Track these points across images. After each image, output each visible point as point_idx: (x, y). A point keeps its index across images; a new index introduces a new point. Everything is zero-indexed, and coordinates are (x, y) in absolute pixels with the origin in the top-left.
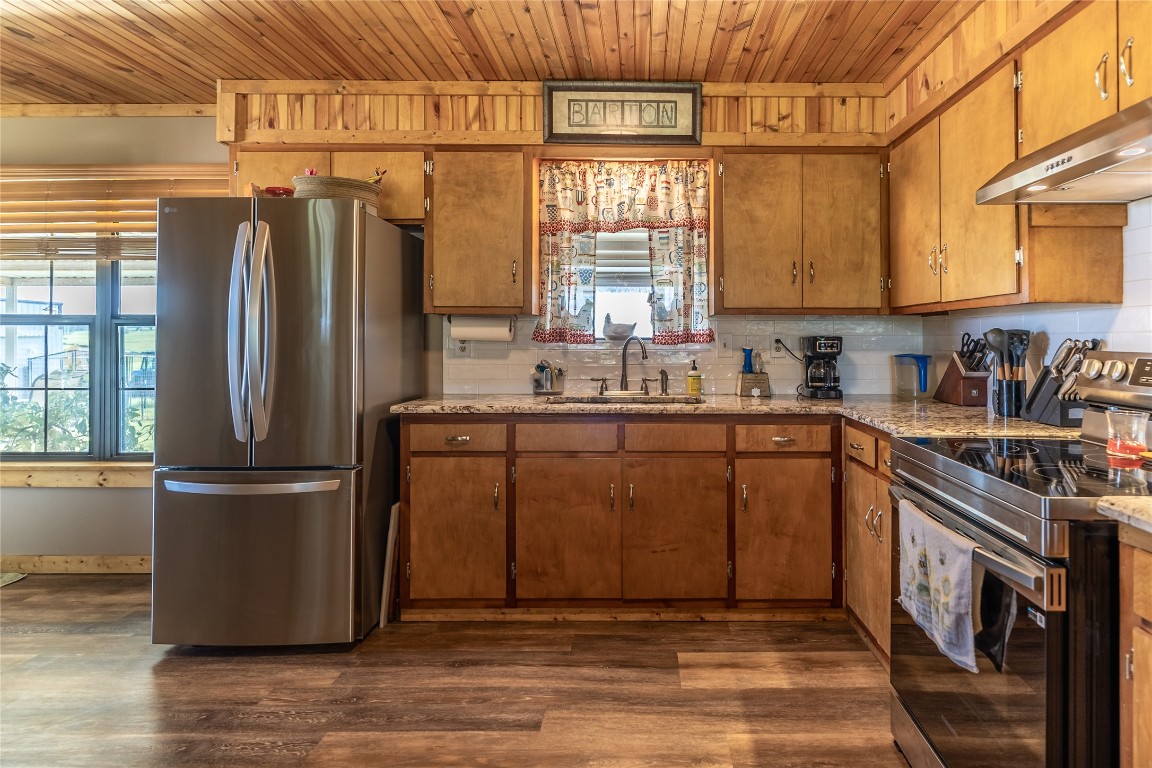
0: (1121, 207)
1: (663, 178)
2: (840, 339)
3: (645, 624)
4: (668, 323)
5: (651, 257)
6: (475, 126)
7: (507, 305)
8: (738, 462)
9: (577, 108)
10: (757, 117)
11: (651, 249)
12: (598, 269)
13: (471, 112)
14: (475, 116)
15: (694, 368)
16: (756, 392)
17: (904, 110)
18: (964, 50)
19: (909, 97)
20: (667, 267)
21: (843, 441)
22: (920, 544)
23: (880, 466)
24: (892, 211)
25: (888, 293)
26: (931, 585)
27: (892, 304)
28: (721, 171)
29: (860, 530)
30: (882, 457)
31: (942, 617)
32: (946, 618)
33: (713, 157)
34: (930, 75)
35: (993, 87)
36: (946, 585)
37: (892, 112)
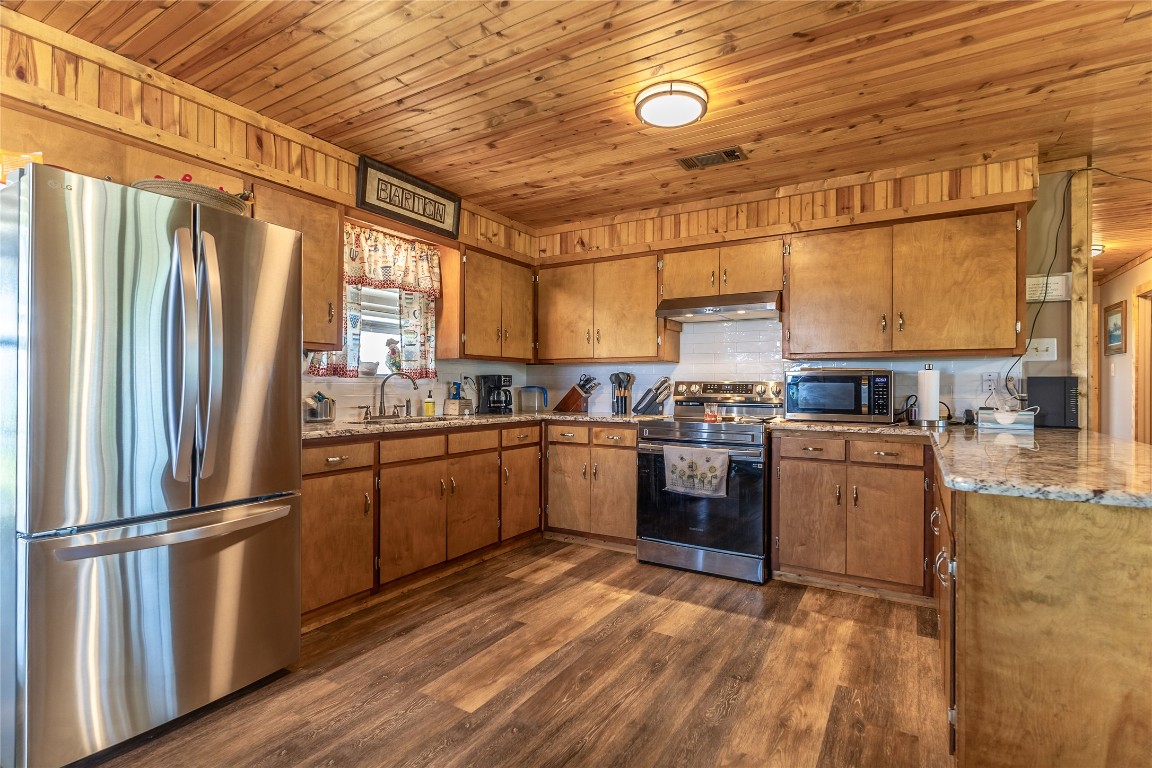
0: (681, 323)
1: (413, 254)
2: (510, 377)
3: (457, 574)
4: (413, 363)
5: (401, 312)
6: (298, 172)
7: (323, 342)
8: (503, 453)
9: (384, 187)
10: (483, 231)
11: (400, 306)
12: (364, 317)
13: (294, 158)
14: (297, 163)
15: (430, 397)
16: (467, 412)
17: (557, 252)
18: (619, 238)
19: (563, 245)
20: (411, 321)
21: (543, 435)
22: (688, 459)
23: (595, 441)
24: (541, 304)
25: (536, 351)
26: (698, 473)
27: (540, 357)
28: (465, 260)
29: (568, 480)
30: (597, 436)
31: (710, 482)
32: (714, 481)
33: (459, 249)
34: (586, 240)
35: (641, 262)
36: (712, 469)
37: (543, 248)
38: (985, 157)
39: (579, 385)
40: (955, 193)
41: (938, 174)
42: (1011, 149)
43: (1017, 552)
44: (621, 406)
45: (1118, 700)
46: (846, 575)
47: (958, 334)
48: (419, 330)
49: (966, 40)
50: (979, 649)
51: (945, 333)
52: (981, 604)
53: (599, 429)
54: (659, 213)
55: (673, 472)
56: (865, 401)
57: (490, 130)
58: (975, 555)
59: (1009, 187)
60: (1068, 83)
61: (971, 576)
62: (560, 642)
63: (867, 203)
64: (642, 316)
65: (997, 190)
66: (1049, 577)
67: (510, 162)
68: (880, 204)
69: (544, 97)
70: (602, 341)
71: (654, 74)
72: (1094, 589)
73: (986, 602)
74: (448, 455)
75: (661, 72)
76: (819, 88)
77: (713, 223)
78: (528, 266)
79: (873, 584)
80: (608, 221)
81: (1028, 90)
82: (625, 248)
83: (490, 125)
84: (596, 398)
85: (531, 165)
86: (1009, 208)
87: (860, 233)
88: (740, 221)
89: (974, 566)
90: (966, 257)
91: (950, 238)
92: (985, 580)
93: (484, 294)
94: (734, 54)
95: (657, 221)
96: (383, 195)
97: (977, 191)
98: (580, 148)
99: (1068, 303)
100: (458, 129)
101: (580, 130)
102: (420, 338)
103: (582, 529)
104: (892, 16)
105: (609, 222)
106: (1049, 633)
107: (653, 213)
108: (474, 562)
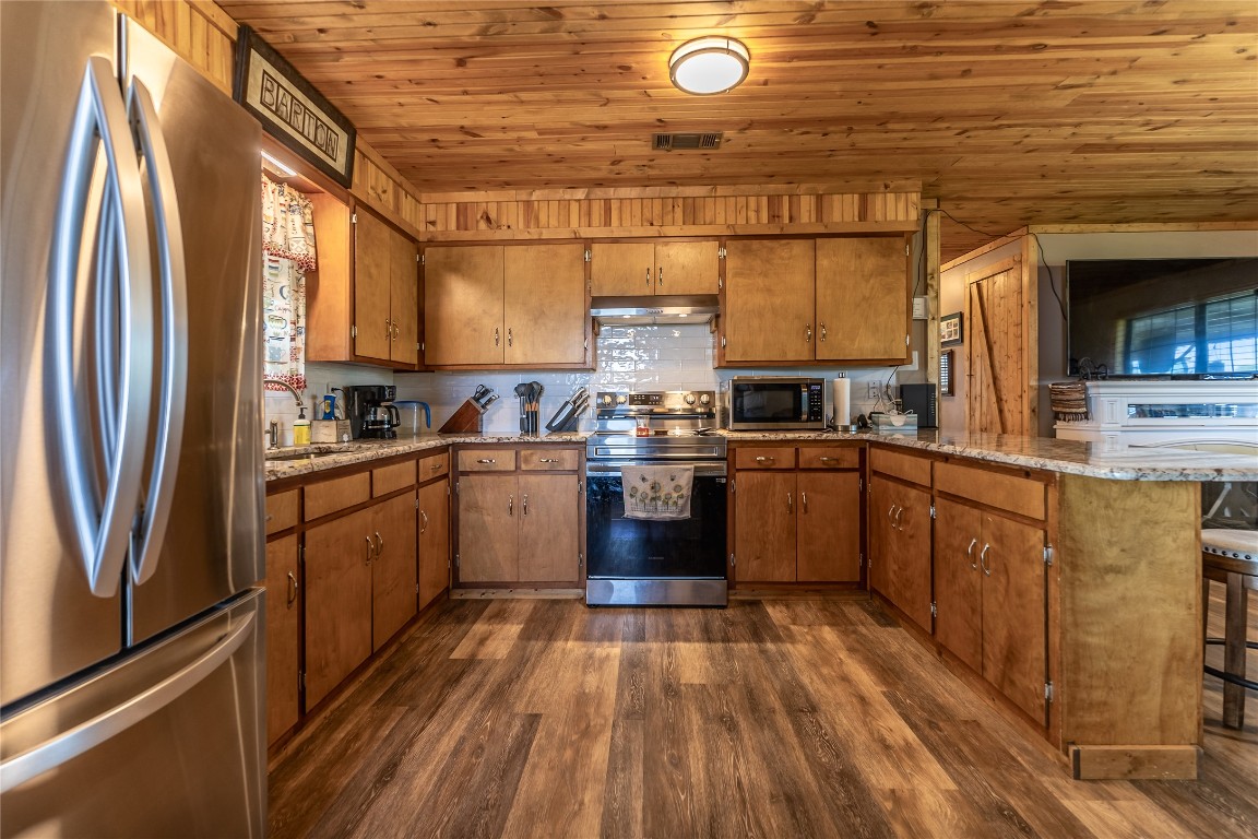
2: (394, 388)
4: (281, 366)
8: (420, 490)
9: (269, 85)
10: (373, 184)
15: (301, 416)
17: (453, 225)
18: (537, 219)
19: (461, 218)
20: (276, 303)
21: (454, 463)
22: (650, 479)
23: (524, 467)
24: (428, 292)
25: (421, 354)
26: (662, 494)
27: (427, 362)
28: (354, 221)
29: (488, 519)
30: (527, 461)
31: (675, 503)
32: (680, 502)
33: (348, 204)
34: (493, 216)
35: (565, 250)
36: (678, 488)
37: (432, 218)
38: (886, 187)
39: (474, 398)
40: (863, 216)
41: (850, 196)
42: (903, 182)
43: (1102, 533)
44: (530, 422)
45: (1167, 643)
46: (797, 583)
47: (865, 346)
48: (289, 316)
49: (966, 73)
50: (1076, 625)
51: (857, 343)
52: (1077, 583)
53: (529, 452)
54: (588, 195)
55: (632, 496)
56: (805, 408)
57: (478, 38)
58: (1073, 539)
59: (901, 217)
60: (982, 132)
61: (1069, 559)
62: (604, 726)
63: (794, 214)
64: (566, 314)
65: (893, 218)
66: (1123, 550)
67: (465, 93)
68: (805, 218)
69: (581, 14)
70: (516, 343)
71: (717, 26)
72: (1152, 555)
73: (1080, 581)
74: (373, 500)
75: (729, 24)
76: (837, 87)
77: (647, 214)
78: (413, 240)
79: (818, 587)
80: (523, 195)
81: (957, 131)
82: (544, 231)
83: (483, 32)
84: (494, 413)
85: (489, 103)
86: (900, 234)
87: (788, 243)
88: (676, 216)
89: (1072, 550)
90: (871, 275)
91: (860, 257)
92: (1080, 562)
93: (373, 270)
94: (809, 26)
95: (585, 205)
96: (268, 98)
97: (879, 216)
98: (568, 94)
99: (926, 321)
100: (435, 25)
101: (587, 71)
102: (289, 329)
103: (507, 578)
104: (945, 31)
105: (524, 197)
106: (1123, 598)
107: (580, 194)
108: (394, 648)
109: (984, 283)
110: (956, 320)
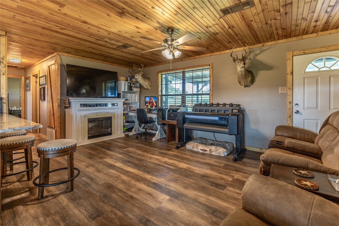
109: (50, 67)
110: (45, 77)
